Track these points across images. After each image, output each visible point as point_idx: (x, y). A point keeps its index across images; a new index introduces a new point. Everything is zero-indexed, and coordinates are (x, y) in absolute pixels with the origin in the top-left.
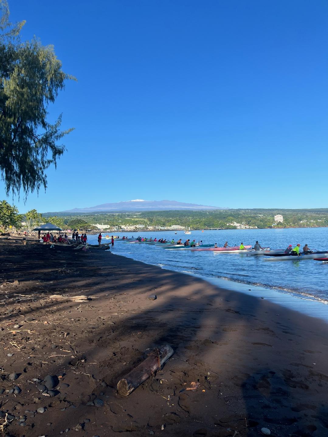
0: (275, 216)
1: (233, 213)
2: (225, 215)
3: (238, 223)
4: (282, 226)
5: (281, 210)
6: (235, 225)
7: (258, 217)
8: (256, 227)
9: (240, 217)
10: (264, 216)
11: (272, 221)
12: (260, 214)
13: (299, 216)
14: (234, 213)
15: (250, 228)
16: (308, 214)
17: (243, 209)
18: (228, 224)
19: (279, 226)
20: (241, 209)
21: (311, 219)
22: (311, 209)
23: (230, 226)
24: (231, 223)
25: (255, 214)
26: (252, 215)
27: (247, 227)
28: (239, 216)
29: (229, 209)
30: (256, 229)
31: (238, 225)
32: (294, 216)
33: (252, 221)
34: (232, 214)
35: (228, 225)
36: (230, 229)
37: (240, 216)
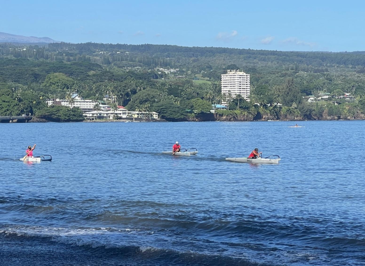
0: (223, 77)
1: (69, 60)
2: (39, 66)
3: (85, 97)
4: (246, 113)
5: (241, 52)
6: (76, 105)
7: (161, 76)
8: (155, 116)
9: (94, 75)
10: (182, 72)
11: (210, 93)
12: (166, 65)
13: (302, 78)
14: (72, 58)
15: (131, 119)
16: (334, 72)
17: (102, 46)
18: (50, 103)
19: (238, 111)
20: (96, 45)
21: (345, 90)
22: (341, 54)
23: (57, 108)
24: (63, 98)
25: (148, 64)
26: (138, 69)
27: (121, 111)
28: (90, 69)
29: (50, 45)
30: (155, 120)
31: (88, 104)
32: (284, 75)
33: (142, 94)
34: (65, 62)
35: (52, 107)
36: (58, 120)
37: (91, 73)
